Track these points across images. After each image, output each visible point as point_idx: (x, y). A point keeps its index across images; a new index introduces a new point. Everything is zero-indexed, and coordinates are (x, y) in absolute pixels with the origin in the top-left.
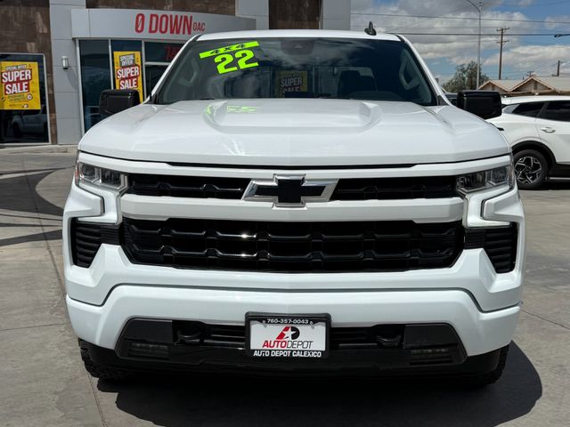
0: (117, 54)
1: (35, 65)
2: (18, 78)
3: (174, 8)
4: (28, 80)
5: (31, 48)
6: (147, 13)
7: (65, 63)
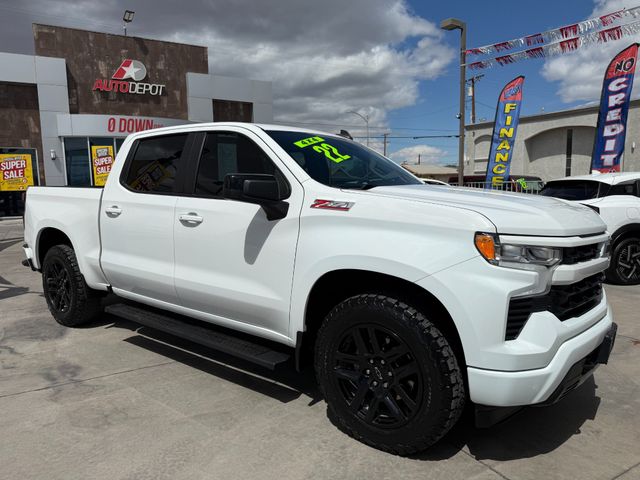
0: (94, 148)
1: (28, 157)
2: (15, 167)
3: (141, 115)
4: (23, 168)
5: (25, 144)
6: (117, 118)
7: (52, 155)
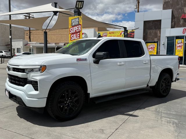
1: (156, 44)
2: (152, 47)
5: (156, 40)
7: (163, 43)
